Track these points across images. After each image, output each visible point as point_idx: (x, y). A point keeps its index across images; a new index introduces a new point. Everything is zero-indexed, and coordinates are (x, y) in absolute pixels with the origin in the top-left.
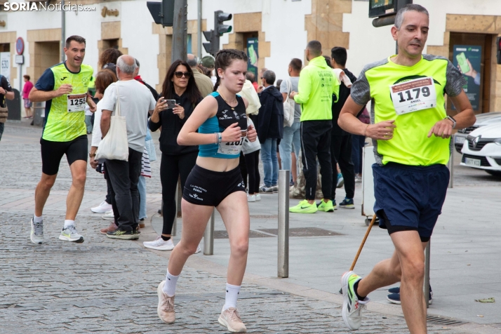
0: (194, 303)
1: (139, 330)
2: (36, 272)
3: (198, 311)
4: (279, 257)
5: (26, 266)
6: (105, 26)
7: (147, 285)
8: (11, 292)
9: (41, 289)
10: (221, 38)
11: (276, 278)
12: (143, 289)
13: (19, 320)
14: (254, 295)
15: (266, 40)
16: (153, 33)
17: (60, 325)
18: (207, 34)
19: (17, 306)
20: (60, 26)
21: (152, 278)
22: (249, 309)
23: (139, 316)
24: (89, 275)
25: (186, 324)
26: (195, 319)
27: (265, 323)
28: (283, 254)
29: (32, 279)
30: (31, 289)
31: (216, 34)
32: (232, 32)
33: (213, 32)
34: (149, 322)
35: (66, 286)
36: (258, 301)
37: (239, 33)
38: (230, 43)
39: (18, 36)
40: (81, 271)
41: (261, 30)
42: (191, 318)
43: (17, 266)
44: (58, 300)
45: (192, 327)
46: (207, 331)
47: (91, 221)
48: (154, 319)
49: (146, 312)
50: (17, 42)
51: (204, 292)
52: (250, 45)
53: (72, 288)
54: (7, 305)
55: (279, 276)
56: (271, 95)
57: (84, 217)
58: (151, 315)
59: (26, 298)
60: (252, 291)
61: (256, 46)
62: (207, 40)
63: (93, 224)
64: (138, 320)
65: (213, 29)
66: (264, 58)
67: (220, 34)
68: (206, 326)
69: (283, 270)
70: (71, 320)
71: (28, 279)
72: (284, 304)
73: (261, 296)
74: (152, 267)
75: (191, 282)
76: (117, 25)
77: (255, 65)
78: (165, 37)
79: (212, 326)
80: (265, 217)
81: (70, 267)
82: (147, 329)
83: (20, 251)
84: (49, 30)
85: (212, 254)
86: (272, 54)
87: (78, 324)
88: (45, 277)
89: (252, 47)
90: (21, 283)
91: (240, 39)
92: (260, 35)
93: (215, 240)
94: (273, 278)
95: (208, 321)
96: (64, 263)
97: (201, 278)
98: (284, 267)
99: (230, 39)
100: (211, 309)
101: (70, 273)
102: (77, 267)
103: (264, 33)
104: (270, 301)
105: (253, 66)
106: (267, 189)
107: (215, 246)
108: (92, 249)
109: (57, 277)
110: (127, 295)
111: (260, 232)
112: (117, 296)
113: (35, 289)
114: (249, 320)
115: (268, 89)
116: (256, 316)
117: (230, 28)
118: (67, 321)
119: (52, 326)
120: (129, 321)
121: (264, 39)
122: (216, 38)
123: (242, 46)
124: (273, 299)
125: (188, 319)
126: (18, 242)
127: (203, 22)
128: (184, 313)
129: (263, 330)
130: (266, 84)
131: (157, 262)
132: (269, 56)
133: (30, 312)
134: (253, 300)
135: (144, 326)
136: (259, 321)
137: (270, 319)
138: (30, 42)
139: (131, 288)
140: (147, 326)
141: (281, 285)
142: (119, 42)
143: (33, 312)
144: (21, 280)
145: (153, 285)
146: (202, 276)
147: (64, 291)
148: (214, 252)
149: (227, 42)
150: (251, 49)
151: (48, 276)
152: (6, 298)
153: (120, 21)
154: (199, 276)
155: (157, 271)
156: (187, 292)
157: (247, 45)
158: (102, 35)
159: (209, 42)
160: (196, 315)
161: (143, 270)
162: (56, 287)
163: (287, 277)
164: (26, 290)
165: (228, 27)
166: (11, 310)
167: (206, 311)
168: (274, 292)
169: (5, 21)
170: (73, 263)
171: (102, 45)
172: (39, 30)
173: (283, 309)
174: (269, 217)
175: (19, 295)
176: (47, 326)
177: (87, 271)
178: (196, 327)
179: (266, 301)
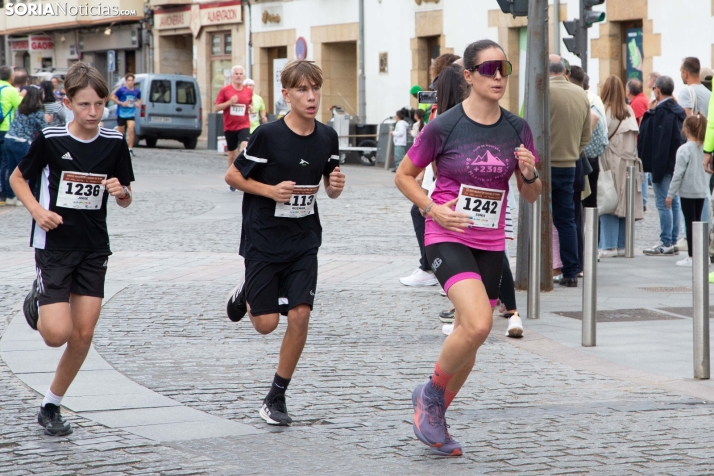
0: (575, 417)
1: (501, 457)
2: (347, 373)
3: (582, 429)
4: (695, 349)
5: (331, 364)
6: (420, 17)
7: (506, 392)
8: (315, 402)
9: (356, 398)
10: (589, 30)
11: (691, 380)
12: (500, 398)
13: (330, 442)
14: (662, 406)
15: (655, 31)
16: (490, 25)
17: (388, 449)
18: (568, 25)
19: (325, 423)
20: (356, 19)
21: (512, 380)
22: (657, 426)
23: (499, 436)
24: (421, 376)
25: (568, 448)
26: (579, 440)
27: (683, 446)
28: (701, 346)
29: (341, 383)
30: (341, 398)
31: (582, 24)
32: (605, 21)
33: (577, 21)
34: (514, 446)
35: (391, 394)
36: (668, 413)
37: (614, 23)
38: (601, 37)
39: (298, 36)
40: (409, 371)
41: (646, 17)
42: (574, 440)
43: (319, 364)
44: (382, 412)
45: (577, 452)
46: (599, 459)
47: (415, 298)
48: (520, 440)
49: (509, 431)
50: (297, 43)
51: (588, 400)
52: (630, 39)
53: (398, 396)
54: (311, 420)
55: (696, 377)
56: (670, 111)
57: (405, 293)
58: (515, 436)
59: (336, 411)
60: (658, 399)
61: (639, 41)
62: (569, 34)
63: (419, 303)
64: (498, 442)
65: (578, 17)
66: (651, 58)
67: (588, 25)
68: (598, 451)
69: (701, 368)
70: (402, 443)
71: (337, 384)
72: (707, 419)
73: (673, 406)
74: (509, 365)
75: (569, 387)
76: (437, 16)
77: (639, 68)
78: (506, 31)
79: (606, 451)
80: (666, 289)
81: (394, 365)
82: (512, 456)
83: (322, 342)
84: (342, 25)
85: (594, 344)
86: (663, 51)
87: (413, 448)
88: (360, 380)
89: (634, 41)
90: (327, 390)
91: (616, 30)
92: (645, 24)
93: (598, 325)
94: (686, 380)
95: (598, 444)
96: (384, 359)
97: (581, 380)
98: (703, 363)
99: (601, 31)
100: (602, 426)
101: (393, 373)
102: (403, 365)
103: (651, 21)
104: (686, 414)
105: (635, 70)
106: (666, 249)
107: (598, 333)
108: (421, 339)
109: (377, 380)
110: (478, 405)
111: (662, 312)
112: (465, 407)
113: (348, 397)
114: (659, 443)
115: (665, 103)
116: (669, 436)
117: (603, 16)
118: (398, 443)
119: (377, 452)
120: (484, 444)
121: (652, 30)
122: (581, 30)
123: (619, 40)
124: (689, 411)
125: (570, 441)
126: (317, 330)
127: (562, 8)
128: (562, 433)
129: (680, 457)
130: (661, 95)
131: (516, 357)
132: (658, 54)
133: (344, 431)
134: (661, 413)
135: (507, 451)
136: (674, 444)
137: (689, 441)
138: (315, 44)
139: (484, 396)
140: (511, 451)
141: (700, 390)
142: (441, 40)
143: (348, 431)
144: (325, 384)
145: (514, 390)
146: (583, 377)
147: (389, 401)
148: (598, 342)
149: (597, 36)
150: (632, 45)
151: (364, 379)
152: (309, 411)
153: (441, 10)
154: (579, 377)
155: (517, 370)
156: (564, 402)
157: (626, 40)
158: (416, 30)
159: (572, 37)
160: (580, 434)
161: (497, 369)
162: (377, 394)
163: (708, 378)
164: (336, 400)
165: (599, 15)
166: (318, 428)
167: (595, 428)
168: (691, 401)
169: (280, 15)
170: (396, 359)
171: (416, 44)
172: (327, 26)
173: (706, 426)
174: (672, 289)
175: (326, 407)
176: (369, 452)
177: (418, 371)
178: (582, 452)
179: (680, 414)
